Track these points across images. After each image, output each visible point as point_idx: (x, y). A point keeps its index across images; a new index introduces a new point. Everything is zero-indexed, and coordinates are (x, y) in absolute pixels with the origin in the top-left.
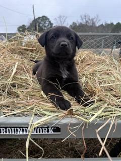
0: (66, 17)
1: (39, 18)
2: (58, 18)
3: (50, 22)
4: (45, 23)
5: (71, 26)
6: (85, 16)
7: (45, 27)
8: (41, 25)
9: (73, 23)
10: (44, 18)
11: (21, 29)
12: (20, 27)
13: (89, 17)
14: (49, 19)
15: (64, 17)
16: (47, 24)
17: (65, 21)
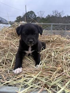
0: (44, 12)
1: (29, 12)
2: (40, 12)
3: (35, 14)
4: (32, 15)
5: (47, 17)
6: (55, 11)
7: (32, 17)
8: (30, 16)
9: (48, 15)
10: (32, 12)
11: (18, 18)
12: (18, 17)
13: (58, 12)
14: (34, 13)
15: (43, 11)
16: (33, 16)
17: (43, 14)
